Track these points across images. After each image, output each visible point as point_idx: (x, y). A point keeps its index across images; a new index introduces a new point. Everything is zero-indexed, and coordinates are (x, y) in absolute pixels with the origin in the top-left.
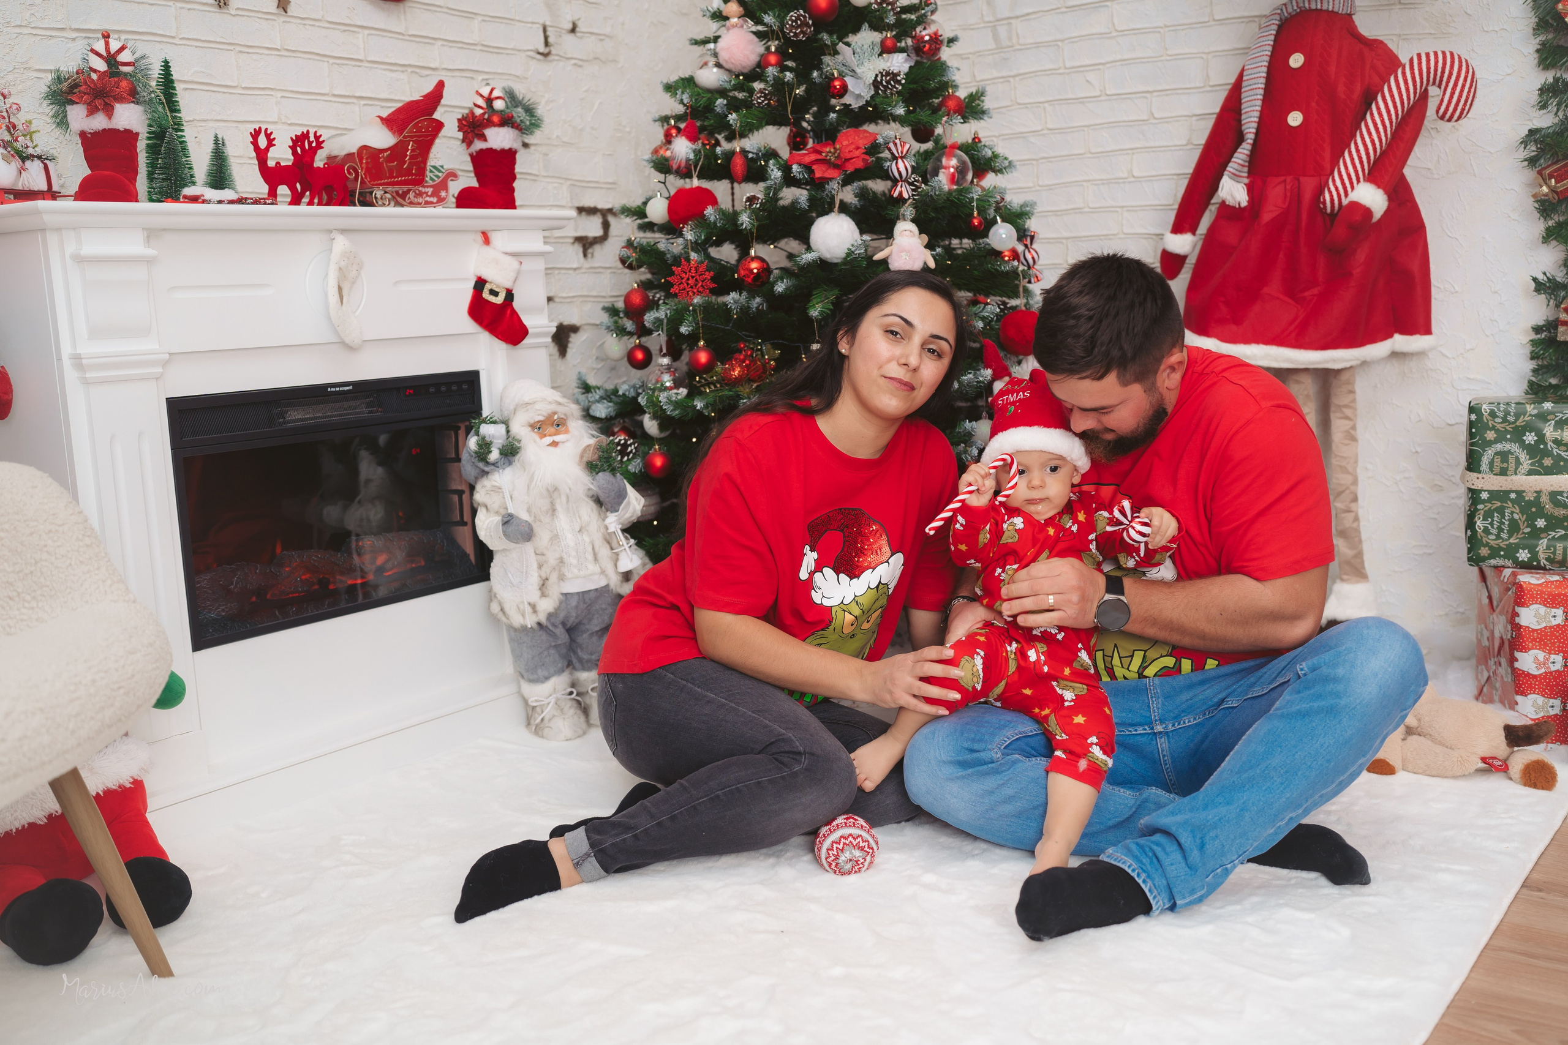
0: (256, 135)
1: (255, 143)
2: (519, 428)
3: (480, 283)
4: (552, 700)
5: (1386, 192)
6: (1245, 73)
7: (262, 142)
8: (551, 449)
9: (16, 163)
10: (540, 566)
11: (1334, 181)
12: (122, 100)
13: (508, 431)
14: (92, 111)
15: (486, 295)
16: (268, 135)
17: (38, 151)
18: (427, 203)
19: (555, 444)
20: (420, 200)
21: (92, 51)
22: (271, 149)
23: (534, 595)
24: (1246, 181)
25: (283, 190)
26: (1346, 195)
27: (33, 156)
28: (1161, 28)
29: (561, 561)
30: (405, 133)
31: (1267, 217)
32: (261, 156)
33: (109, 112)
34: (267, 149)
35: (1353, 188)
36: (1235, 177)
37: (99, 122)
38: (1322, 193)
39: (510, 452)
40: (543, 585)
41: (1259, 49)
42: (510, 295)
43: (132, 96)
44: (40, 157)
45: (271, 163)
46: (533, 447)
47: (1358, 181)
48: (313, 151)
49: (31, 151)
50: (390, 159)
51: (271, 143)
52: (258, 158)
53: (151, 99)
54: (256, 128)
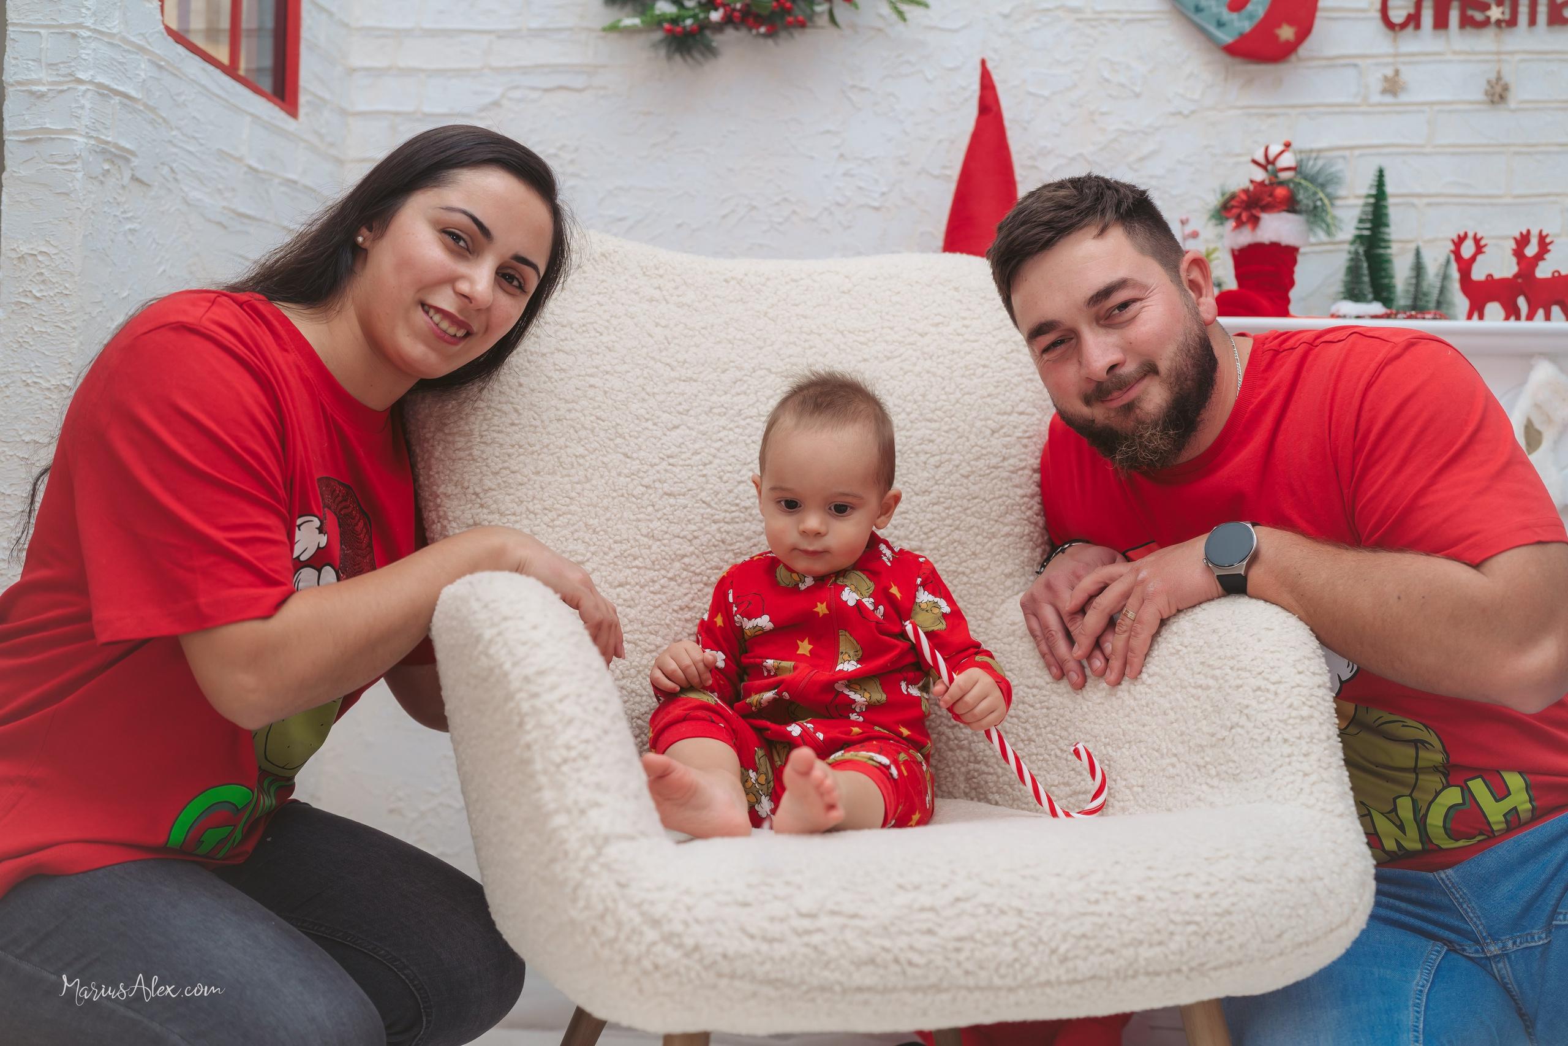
0: (1459, 241)
1: (1457, 253)
7: (1467, 250)
12: (1268, 208)
14: (1240, 224)
16: (1477, 241)
21: (1253, 161)
22: (1480, 258)
25: (1494, 309)
32: (1465, 267)
33: (1255, 221)
34: (1473, 259)
37: (1245, 237)
45: (1478, 274)
48: (1540, 256)
51: (1479, 249)
52: (1460, 270)
53: (1315, 207)
54: (1462, 234)
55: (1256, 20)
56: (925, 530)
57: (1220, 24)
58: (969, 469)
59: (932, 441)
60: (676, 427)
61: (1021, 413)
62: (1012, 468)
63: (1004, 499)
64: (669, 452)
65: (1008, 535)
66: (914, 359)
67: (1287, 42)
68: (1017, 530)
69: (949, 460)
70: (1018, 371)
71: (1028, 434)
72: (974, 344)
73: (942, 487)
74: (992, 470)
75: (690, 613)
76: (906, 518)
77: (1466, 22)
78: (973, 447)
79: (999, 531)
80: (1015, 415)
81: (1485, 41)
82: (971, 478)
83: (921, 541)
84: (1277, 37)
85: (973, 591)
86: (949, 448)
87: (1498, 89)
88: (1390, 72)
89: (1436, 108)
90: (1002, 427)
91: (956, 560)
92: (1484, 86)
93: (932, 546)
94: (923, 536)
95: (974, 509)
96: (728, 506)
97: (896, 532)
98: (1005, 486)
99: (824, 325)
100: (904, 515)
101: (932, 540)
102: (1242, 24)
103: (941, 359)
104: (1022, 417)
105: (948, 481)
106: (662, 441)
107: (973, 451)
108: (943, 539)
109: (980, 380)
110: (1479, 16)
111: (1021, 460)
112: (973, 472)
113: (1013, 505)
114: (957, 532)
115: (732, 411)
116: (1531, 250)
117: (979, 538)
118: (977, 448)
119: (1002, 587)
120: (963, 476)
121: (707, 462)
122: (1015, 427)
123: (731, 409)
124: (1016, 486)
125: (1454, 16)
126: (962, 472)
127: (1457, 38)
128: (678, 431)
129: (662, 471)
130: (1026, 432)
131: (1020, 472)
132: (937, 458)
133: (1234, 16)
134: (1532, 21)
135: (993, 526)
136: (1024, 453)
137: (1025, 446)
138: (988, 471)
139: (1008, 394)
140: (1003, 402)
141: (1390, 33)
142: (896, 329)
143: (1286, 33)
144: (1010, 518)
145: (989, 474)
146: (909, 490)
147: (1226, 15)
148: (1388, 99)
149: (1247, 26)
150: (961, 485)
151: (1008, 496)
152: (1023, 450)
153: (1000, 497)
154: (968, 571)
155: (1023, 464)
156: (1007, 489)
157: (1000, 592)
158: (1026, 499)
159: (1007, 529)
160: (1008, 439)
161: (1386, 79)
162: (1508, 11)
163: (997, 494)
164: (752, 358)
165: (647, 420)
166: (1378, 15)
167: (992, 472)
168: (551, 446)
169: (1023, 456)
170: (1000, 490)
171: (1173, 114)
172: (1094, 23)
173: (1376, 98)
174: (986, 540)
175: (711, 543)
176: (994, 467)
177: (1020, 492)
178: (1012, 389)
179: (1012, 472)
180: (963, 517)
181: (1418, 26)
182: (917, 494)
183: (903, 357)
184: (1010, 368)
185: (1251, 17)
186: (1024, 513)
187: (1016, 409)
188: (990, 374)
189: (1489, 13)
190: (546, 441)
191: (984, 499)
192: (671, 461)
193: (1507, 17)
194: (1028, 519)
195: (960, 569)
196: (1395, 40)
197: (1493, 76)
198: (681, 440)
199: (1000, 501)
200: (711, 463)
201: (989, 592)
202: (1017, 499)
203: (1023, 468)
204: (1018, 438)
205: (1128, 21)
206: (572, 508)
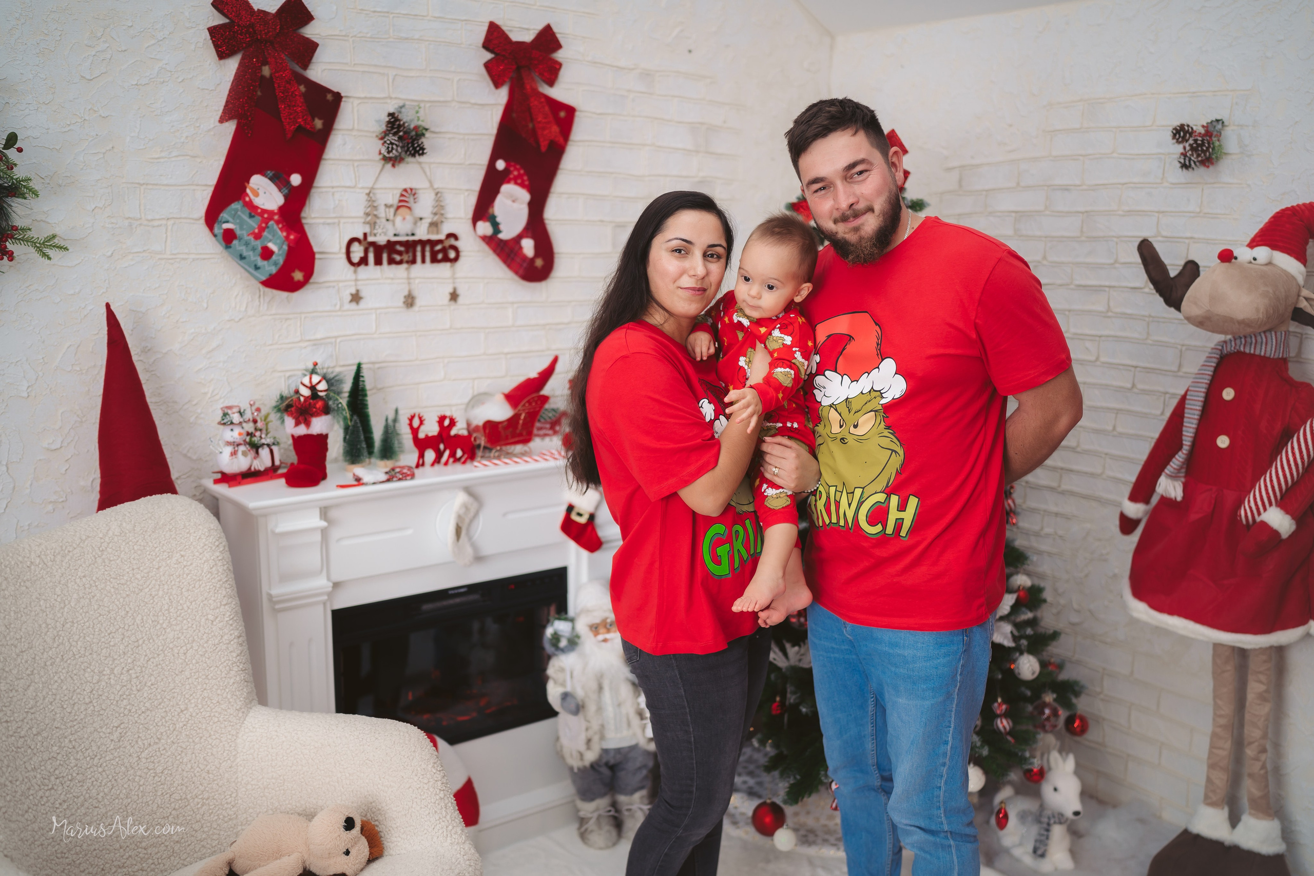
0: (411, 419)
1: (411, 425)
2: (582, 626)
3: (570, 508)
4: (595, 815)
5: (1293, 518)
6: (1189, 393)
7: (416, 423)
8: (603, 644)
9: (252, 454)
10: (587, 729)
11: (1249, 501)
12: (317, 414)
13: (573, 628)
14: (298, 422)
15: (574, 517)
16: (420, 418)
17: (268, 441)
18: (546, 435)
19: (605, 640)
20: (542, 432)
21: (302, 384)
22: (422, 426)
23: (582, 747)
24: (1183, 480)
26: (1259, 514)
27: (264, 444)
28: (1146, 317)
29: (602, 726)
30: (520, 407)
31: (1194, 517)
32: (415, 431)
33: (308, 424)
34: (419, 427)
35: (1265, 509)
36: (1173, 477)
37: (302, 430)
38: (1239, 508)
39: (574, 642)
40: (589, 741)
41: (1201, 376)
42: (592, 517)
43: (326, 410)
44: (268, 445)
45: (421, 435)
46: (589, 642)
47: (1271, 504)
48: (451, 426)
49: (263, 441)
50: (506, 428)
51: (422, 422)
52: (413, 433)
53: (338, 408)
54: (413, 415)
55: (279, 266)
57: (257, 268)
58: (204, 650)
60: (29, 686)
61: (225, 605)
62: (227, 642)
63: (227, 662)
64: (30, 705)
66: (157, 587)
67: (299, 282)
70: (219, 578)
72: (191, 568)
75: (66, 804)
77: (391, 261)
79: (228, 683)
80: (223, 607)
81: (400, 271)
82: (206, 655)
84: (292, 278)
86: (190, 639)
87: (410, 301)
88: (354, 292)
89: (378, 311)
90: (217, 617)
91: (209, 709)
92: (402, 300)
95: (212, 675)
96: (71, 723)
98: (226, 654)
99: (98, 579)
100: (173, 691)
101: (193, 701)
102: (270, 268)
103: (173, 583)
104: (226, 607)
106: (24, 700)
107: (204, 637)
109: (199, 590)
110: (398, 258)
111: (231, 635)
112: (206, 651)
113: (233, 664)
114: (205, 691)
115: (58, 659)
116: (447, 423)
117: (219, 692)
119: (237, 718)
121: (52, 700)
123: (57, 657)
124: (231, 652)
125: (385, 257)
126: (200, 653)
127: (387, 270)
128: (31, 688)
129: (30, 722)
130: (230, 615)
131: (232, 643)
132: (184, 648)
133: (265, 263)
134: (423, 261)
135: (224, 681)
136: (232, 630)
137: (231, 625)
138: (214, 648)
139: (216, 595)
140: (214, 601)
141: (352, 268)
142: (141, 568)
143: (298, 276)
144: (233, 673)
146: (173, 674)
147: (260, 262)
148: (353, 305)
149: (274, 270)
151: (229, 660)
152: (231, 628)
157: (238, 721)
158: (238, 658)
159: (232, 681)
160: (222, 623)
161: (352, 295)
162: (411, 254)
163: (223, 660)
164: (60, 617)
165: (11, 690)
166: (344, 256)
170: (224, 657)
171: (229, 321)
172: (170, 261)
173: (348, 306)
174: (223, 691)
175: (68, 752)
177: (235, 655)
178: (218, 591)
179: (228, 644)
180: (207, 681)
181: (367, 264)
182: (177, 675)
183: (150, 587)
184: (214, 578)
185: (275, 264)
187: (223, 603)
188: (204, 585)
189: (403, 257)
191: (216, 666)
192: (32, 711)
193: (411, 258)
196: (355, 272)
197: (406, 293)
198: (34, 694)
199: (225, 664)
200: (55, 699)
201: (232, 724)
202: (234, 659)
204: (226, 621)
205: (194, 260)
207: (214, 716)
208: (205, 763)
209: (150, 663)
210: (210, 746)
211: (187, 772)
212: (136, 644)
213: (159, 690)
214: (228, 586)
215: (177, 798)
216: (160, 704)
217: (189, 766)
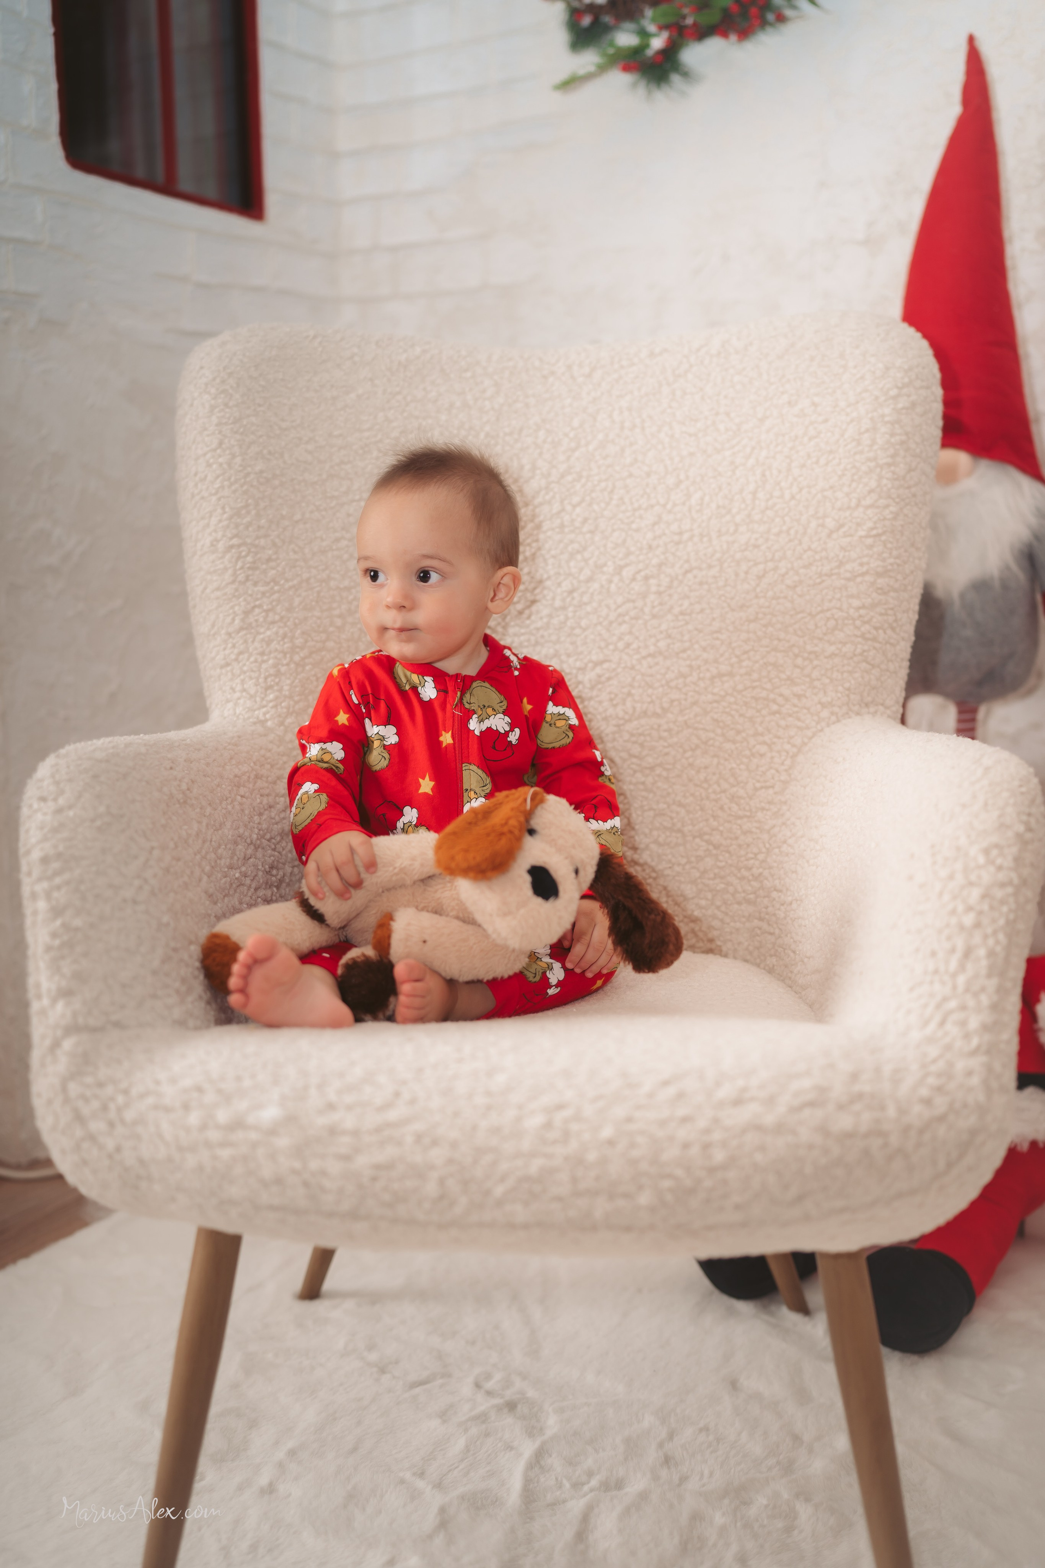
56: (738, 652)
58: (796, 578)
59: (756, 546)
62: (848, 575)
63: (835, 611)
65: (833, 655)
66: (749, 450)
68: (848, 649)
69: (775, 569)
71: (874, 532)
73: (762, 601)
74: (824, 578)
76: (717, 639)
78: (805, 551)
79: (824, 650)
80: (862, 509)
82: (798, 590)
83: (732, 665)
85: (783, 723)
86: (777, 554)
90: (842, 526)
91: (769, 686)
93: (743, 671)
94: (734, 660)
95: (796, 626)
97: (705, 655)
98: (838, 596)
100: (715, 635)
101: (745, 664)
104: (870, 512)
105: (770, 594)
107: (805, 556)
108: (756, 662)
111: (861, 565)
112: (801, 582)
117: (799, 661)
118: (810, 553)
120: (788, 587)
122: (858, 524)
124: (852, 596)
126: (788, 582)
130: (873, 529)
131: (859, 579)
132: (761, 567)
138: (818, 581)
139: (855, 485)
140: (848, 494)
142: (733, 414)
145: (820, 583)
150: (785, 597)
151: (840, 609)
153: (828, 610)
154: (780, 700)
155: (865, 569)
156: (839, 600)
159: (832, 649)
160: (848, 539)
163: (827, 606)
167: (823, 581)
168: (312, 580)
169: (865, 560)
170: (830, 601)
174: (806, 663)
176: (826, 575)
177: (856, 603)
178: (861, 478)
179: (848, 580)
182: (733, 610)
183: (736, 448)
186: (858, 628)
187: (865, 502)
188: (837, 461)
190: (305, 576)
191: (810, 614)
194: (863, 636)
195: (772, 696)
199: (828, 614)
201: (799, 724)
202: (852, 611)
203: (863, 574)
204: (861, 537)
206: (330, 644)
207: (774, 701)
208: (732, 780)
209: (690, 576)
210: (747, 753)
211: (696, 785)
212: (676, 538)
213: (690, 627)
214: (889, 475)
215: (665, 824)
216: (684, 651)
217: (702, 776)
